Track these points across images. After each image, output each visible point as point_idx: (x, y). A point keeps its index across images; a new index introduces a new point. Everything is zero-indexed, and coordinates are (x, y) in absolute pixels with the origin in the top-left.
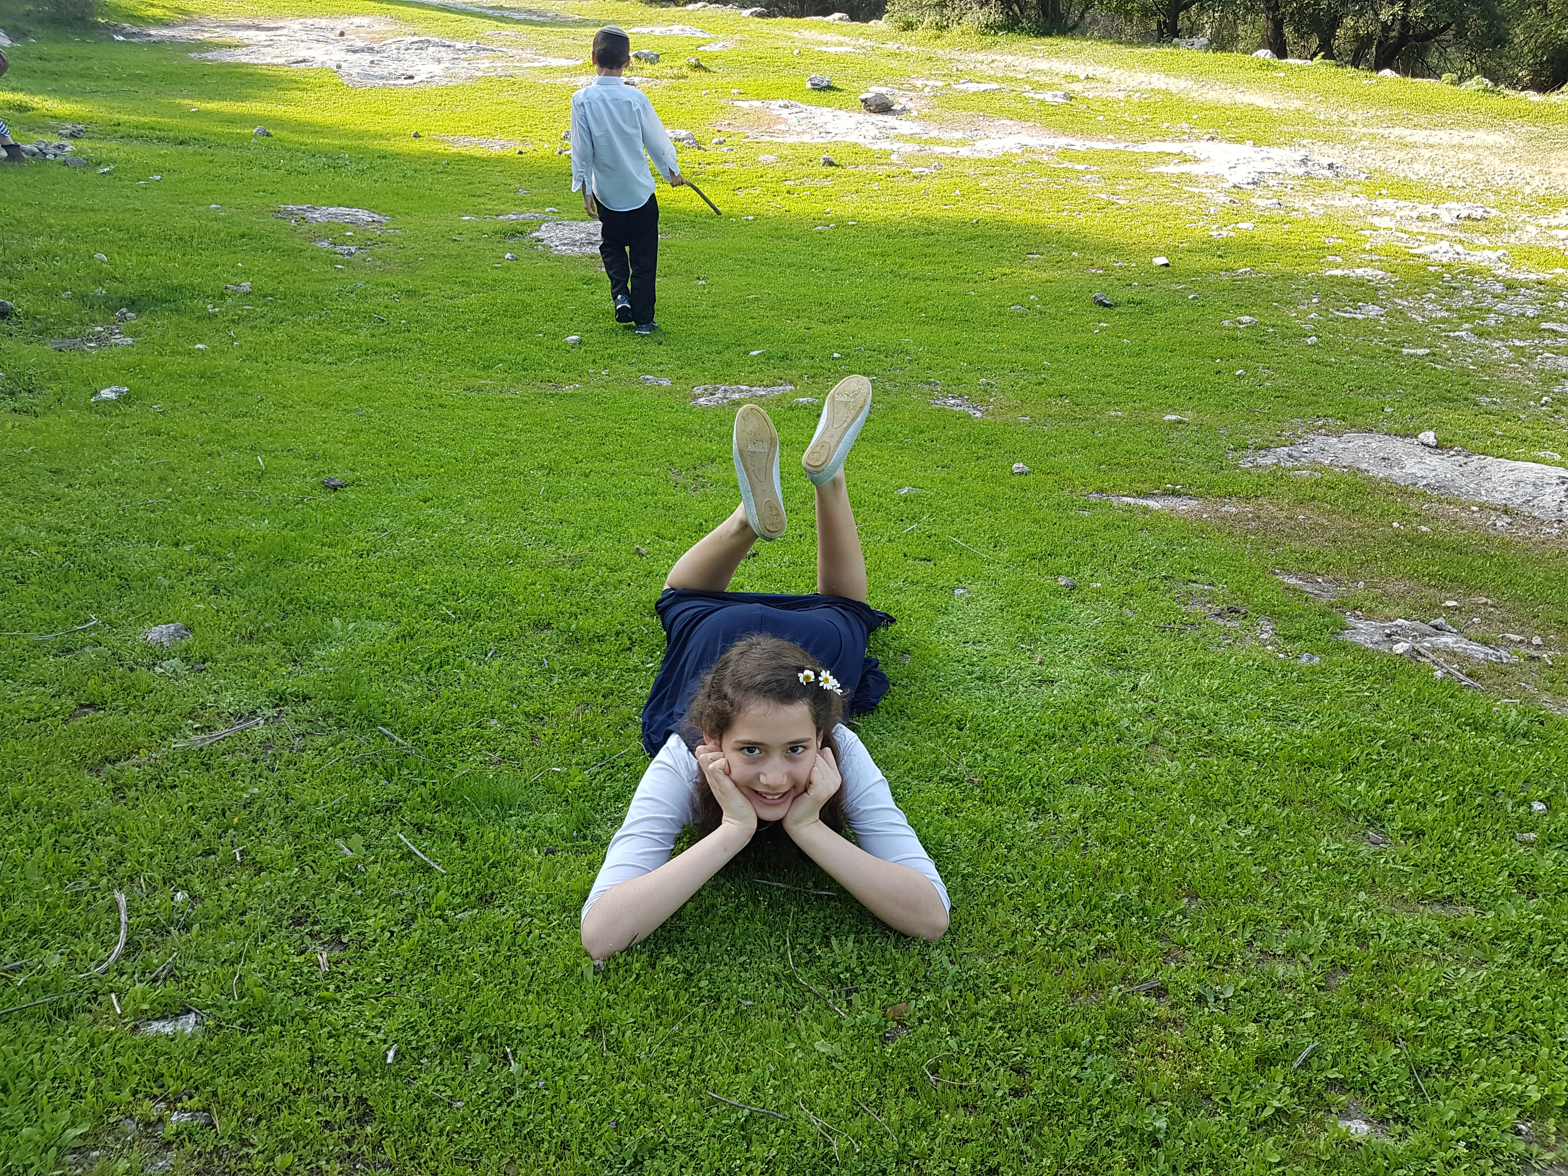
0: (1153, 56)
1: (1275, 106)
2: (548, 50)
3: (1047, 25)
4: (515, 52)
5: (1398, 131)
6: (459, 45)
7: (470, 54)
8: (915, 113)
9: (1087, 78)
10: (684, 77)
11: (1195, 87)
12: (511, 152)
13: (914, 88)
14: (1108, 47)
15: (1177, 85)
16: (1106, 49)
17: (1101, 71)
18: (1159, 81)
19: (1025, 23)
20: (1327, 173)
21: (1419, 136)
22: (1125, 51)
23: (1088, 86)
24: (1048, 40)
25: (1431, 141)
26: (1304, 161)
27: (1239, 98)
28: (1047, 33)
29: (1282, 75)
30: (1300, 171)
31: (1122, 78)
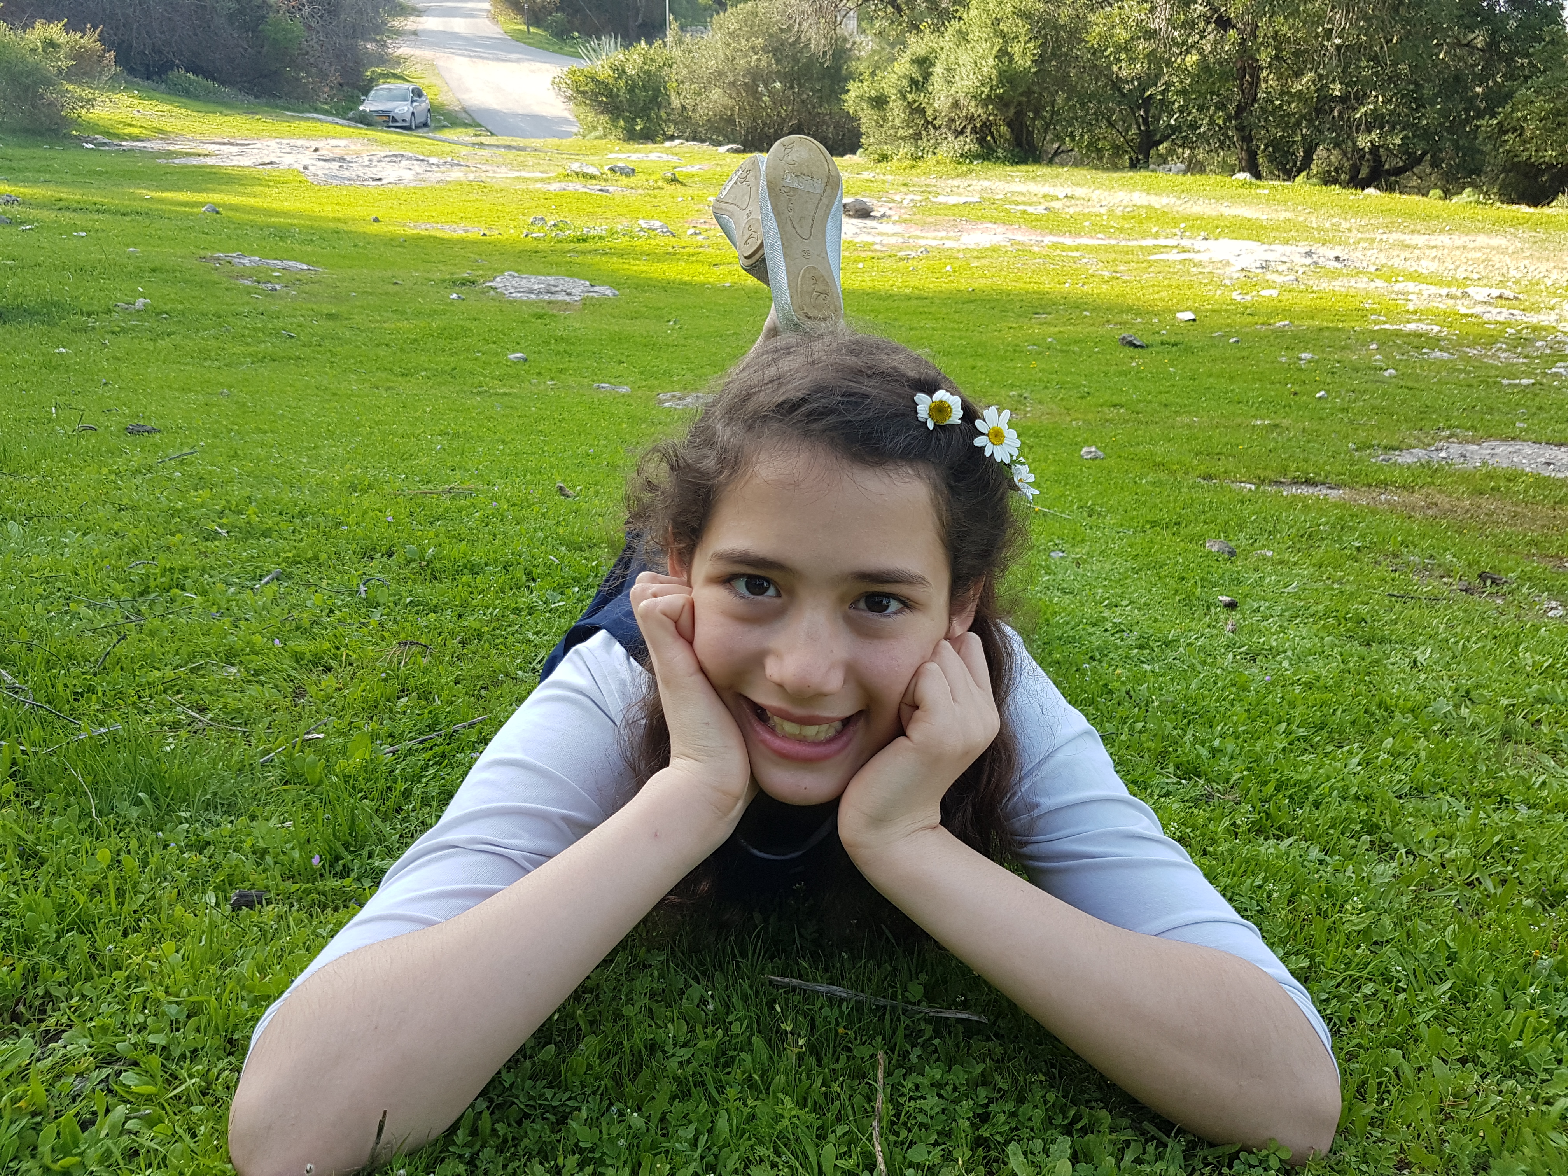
0: (1131, 178)
1: (1265, 217)
2: (523, 166)
3: (1022, 154)
4: (489, 168)
5: (1395, 236)
6: (433, 160)
7: (443, 168)
8: (896, 218)
9: (1067, 196)
10: (659, 188)
11: (1179, 202)
12: (475, 235)
13: (894, 201)
14: (1085, 172)
15: (1159, 202)
16: (1082, 173)
17: (1079, 192)
18: (1140, 198)
19: (1000, 153)
20: (1336, 264)
21: (1419, 240)
22: (1102, 176)
23: (1068, 204)
24: (1023, 168)
25: (1432, 243)
26: (1309, 254)
27: (1226, 211)
28: (1022, 161)
29: (1266, 192)
30: (1308, 261)
31: (1102, 197)
